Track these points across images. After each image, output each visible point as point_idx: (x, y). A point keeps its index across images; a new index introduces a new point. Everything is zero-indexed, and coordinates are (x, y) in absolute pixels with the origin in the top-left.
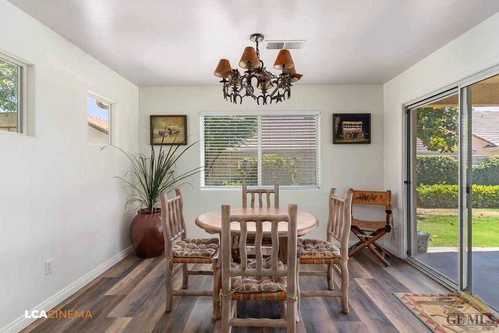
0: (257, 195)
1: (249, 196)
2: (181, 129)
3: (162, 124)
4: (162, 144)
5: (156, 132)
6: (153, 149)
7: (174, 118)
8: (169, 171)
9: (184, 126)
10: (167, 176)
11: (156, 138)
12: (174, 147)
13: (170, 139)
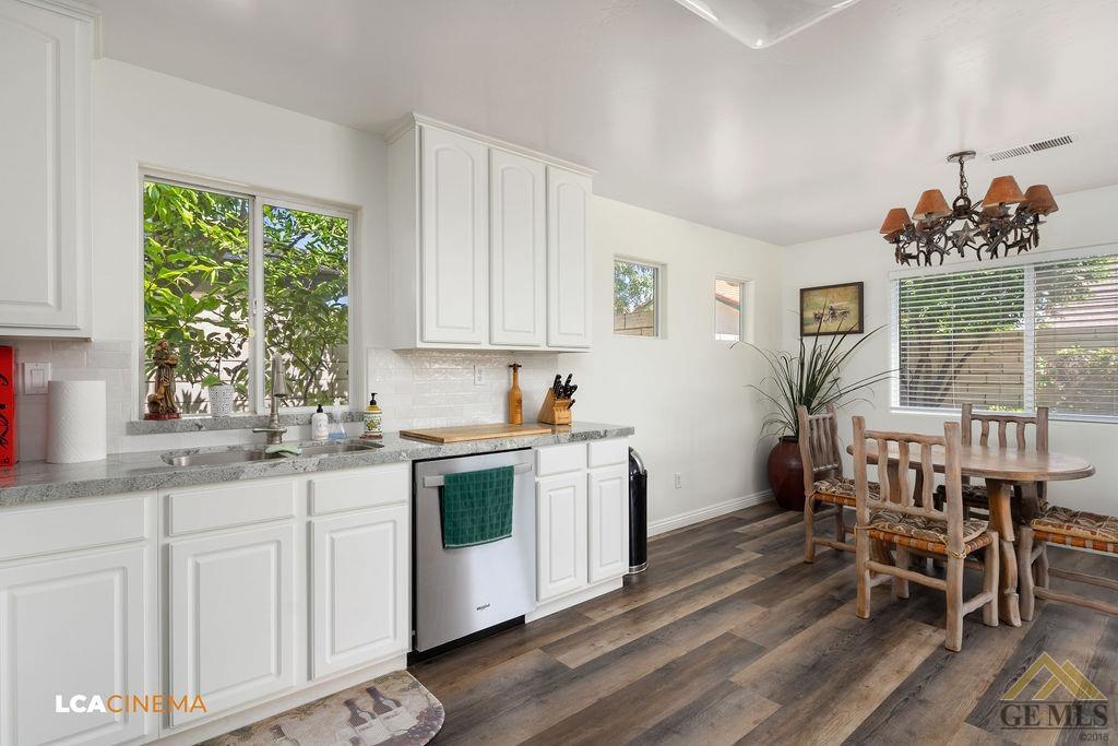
0: (994, 426)
1: (977, 426)
2: (853, 307)
3: (819, 300)
4: (817, 334)
5: (809, 314)
6: (802, 343)
7: (839, 289)
8: (830, 378)
9: (857, 301)
10: (826, 385)
11: (808, 324)
12: (839, 337)
13: (832, 326)
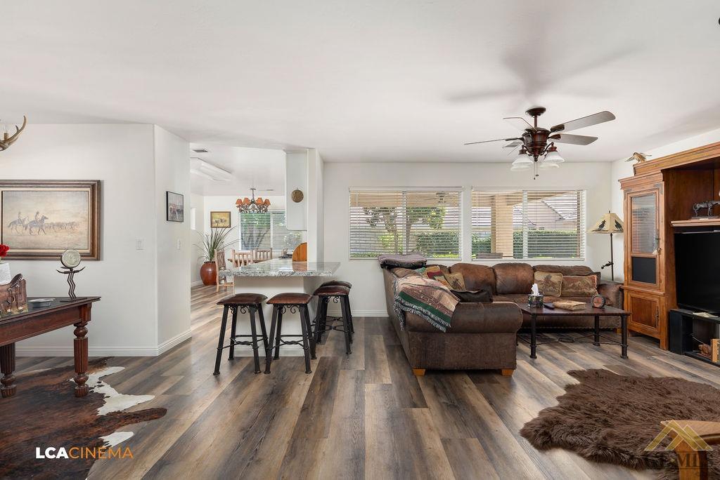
3: (217, 217)
4: (217, 227)
5: (214, 221)
6: (212, 230)
7: (223, 213)
8: (221, 241)
9: (229, 217)
10: (220, 244)
11: (214, 224)
12: (223, 229)
13: (221, 225)
